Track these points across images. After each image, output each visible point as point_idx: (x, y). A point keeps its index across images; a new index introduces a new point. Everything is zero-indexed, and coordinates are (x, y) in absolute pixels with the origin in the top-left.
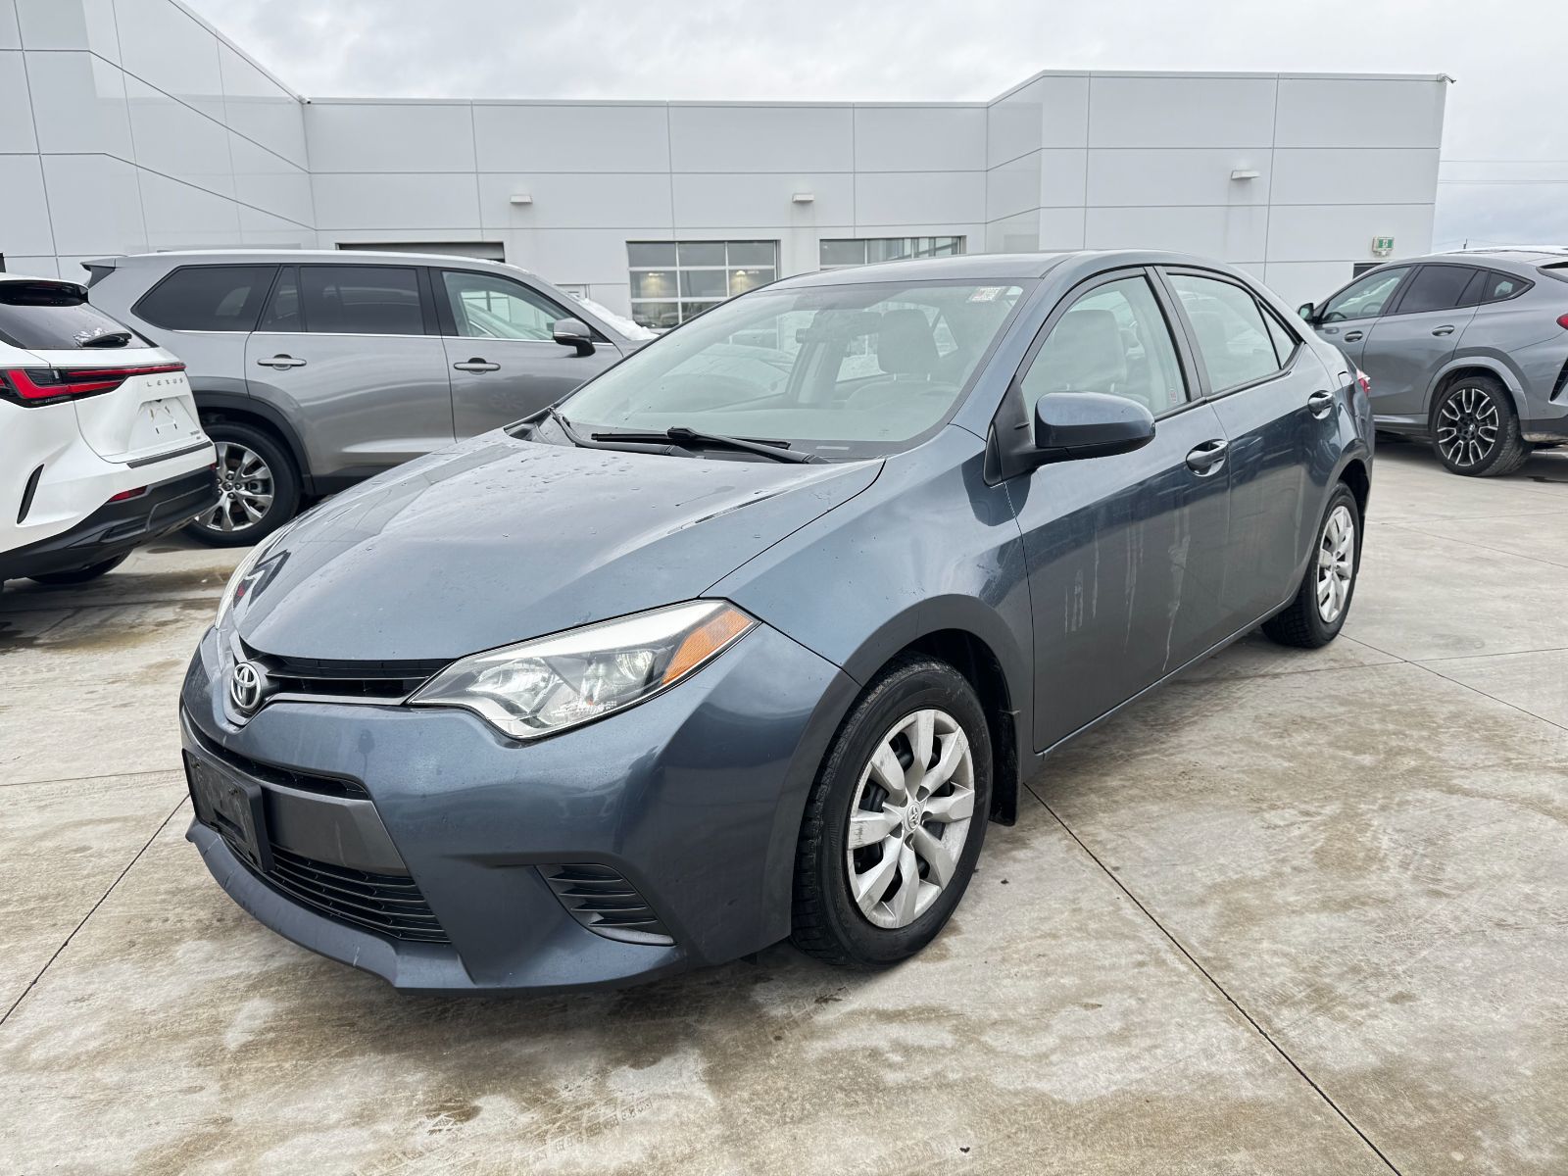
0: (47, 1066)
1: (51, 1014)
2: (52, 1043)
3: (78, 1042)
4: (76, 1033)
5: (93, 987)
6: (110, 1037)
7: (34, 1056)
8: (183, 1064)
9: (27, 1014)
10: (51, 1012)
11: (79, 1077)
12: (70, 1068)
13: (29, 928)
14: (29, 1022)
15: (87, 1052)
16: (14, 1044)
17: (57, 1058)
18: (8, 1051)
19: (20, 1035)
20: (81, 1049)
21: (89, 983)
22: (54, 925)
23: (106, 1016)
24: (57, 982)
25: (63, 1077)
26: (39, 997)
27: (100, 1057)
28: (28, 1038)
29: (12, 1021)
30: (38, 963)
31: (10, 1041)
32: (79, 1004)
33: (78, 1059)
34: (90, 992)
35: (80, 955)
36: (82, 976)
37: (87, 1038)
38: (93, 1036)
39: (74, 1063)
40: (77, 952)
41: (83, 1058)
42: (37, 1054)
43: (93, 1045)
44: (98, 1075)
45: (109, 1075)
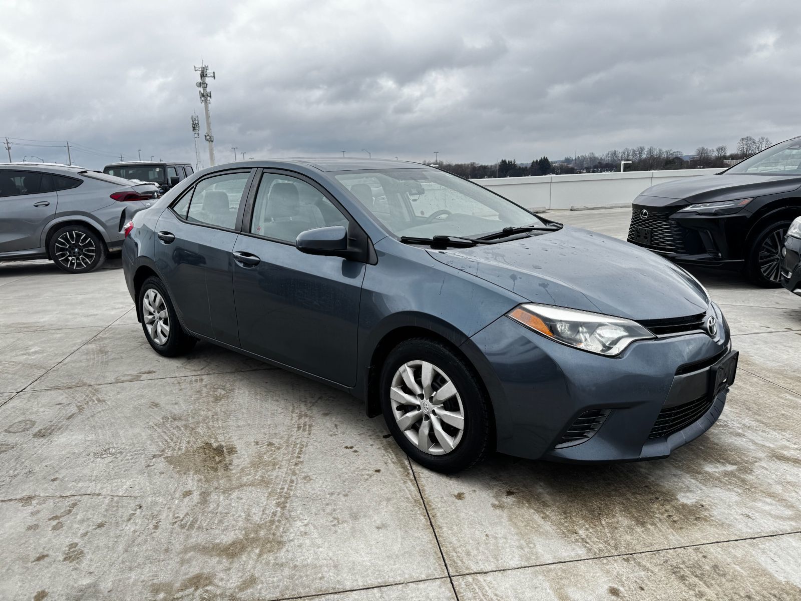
0: (791, 506)
1: (765, 521)
2: (779, 512)
3: (771, 504)
4: (767, 508)
5: (737, 517)
6: (760, 498)
7: (790, 513)
8: (755, 474)
9: (772, 528)
10: (764, 522)
11: (786, 496)
12: (785, 500)
13: (715, 567)
14: (776, 525)
15: (774, 500)
16: (791, 523)
17: (784, 506)
18: (796, 522)
19: (785, 524)
20: (774, 502)
21: (736, 520)
22: (704, 557)
23: (750, 504)
24: (745, 530)
25: (791, 499)
26: (759, 531)
27: (771, 495)
28: (784, 520)
29: (781, 531)
30: (739, 545)
31: (791, 525)
32: (751, 515)
33: (779, 500)
34: (741, 516)
35: (720, 532)
36: (733, 523)
37: (767, 503)
38: (764, 502)
39: (782, 500)
40: (718, 534)
41: (777, 499)
42: (789, 512)
43: (768, 500)
44: (780, 491)
45: (778, 489)
